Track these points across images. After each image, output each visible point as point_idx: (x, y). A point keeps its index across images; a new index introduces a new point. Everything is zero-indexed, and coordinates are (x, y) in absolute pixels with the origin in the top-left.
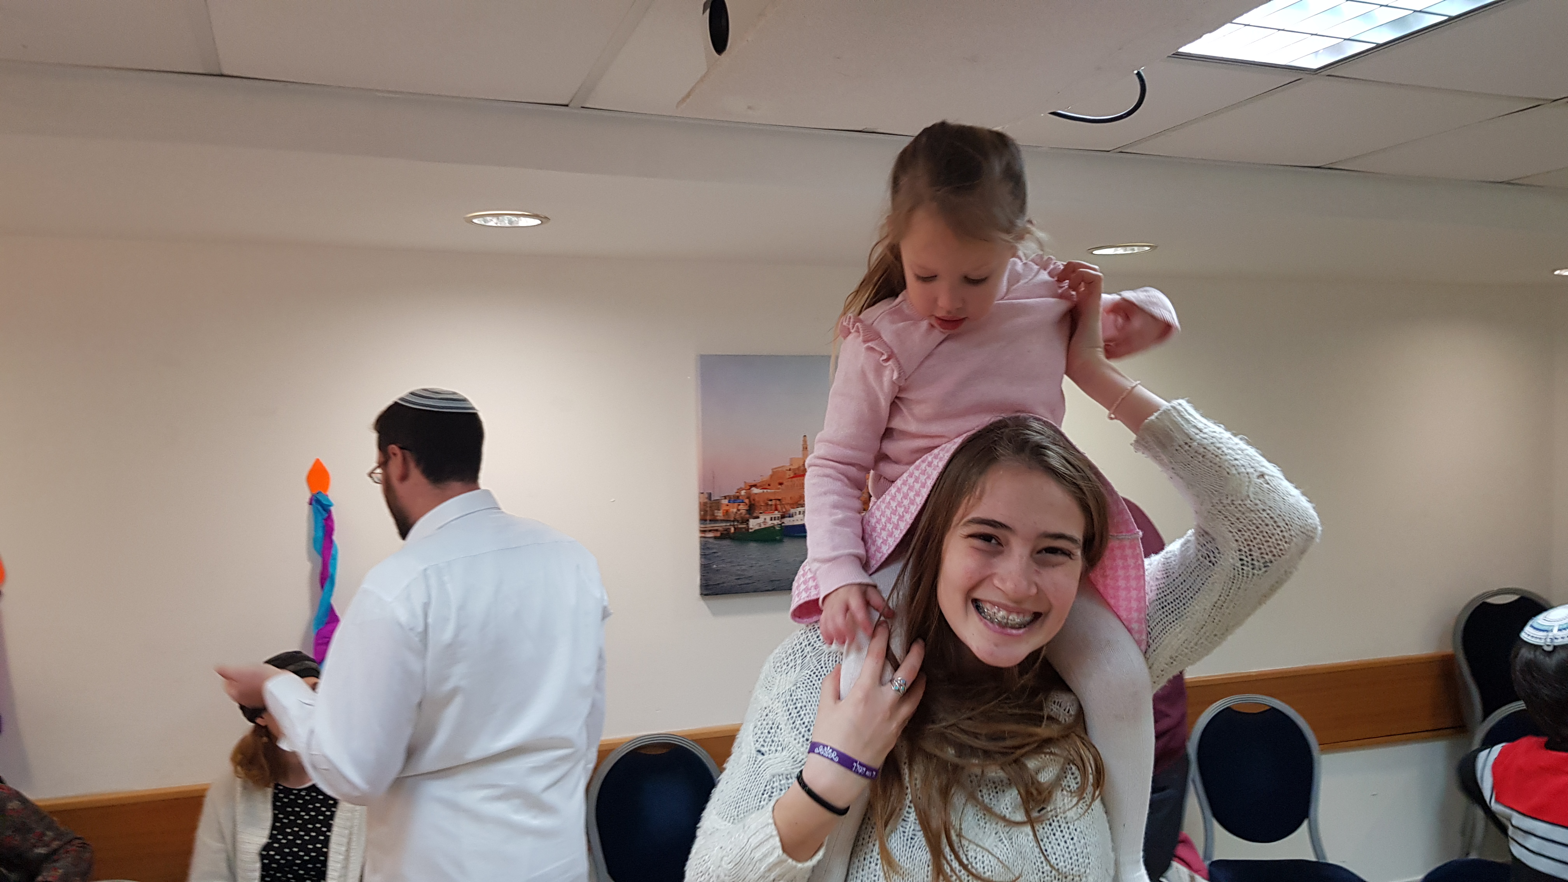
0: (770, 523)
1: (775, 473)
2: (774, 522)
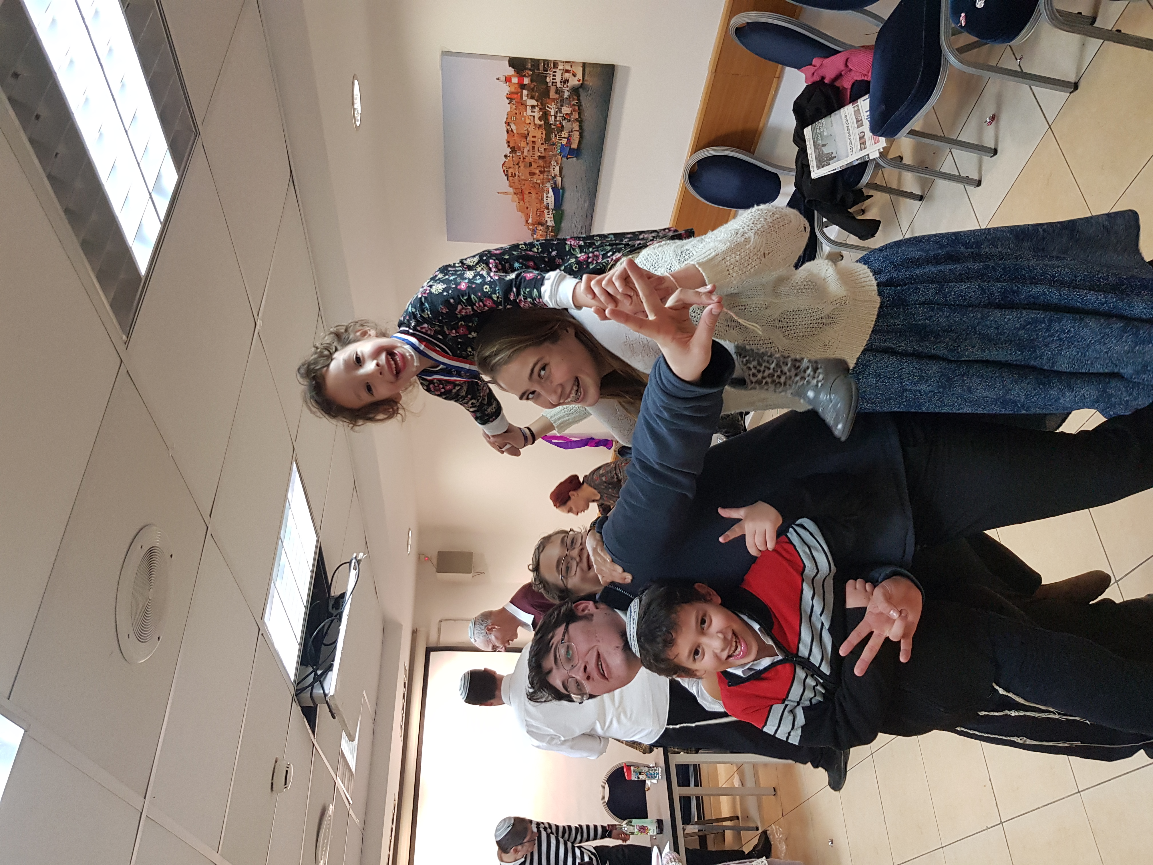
0: (551, 215)
1: (520, 210)
2: (550, 214)
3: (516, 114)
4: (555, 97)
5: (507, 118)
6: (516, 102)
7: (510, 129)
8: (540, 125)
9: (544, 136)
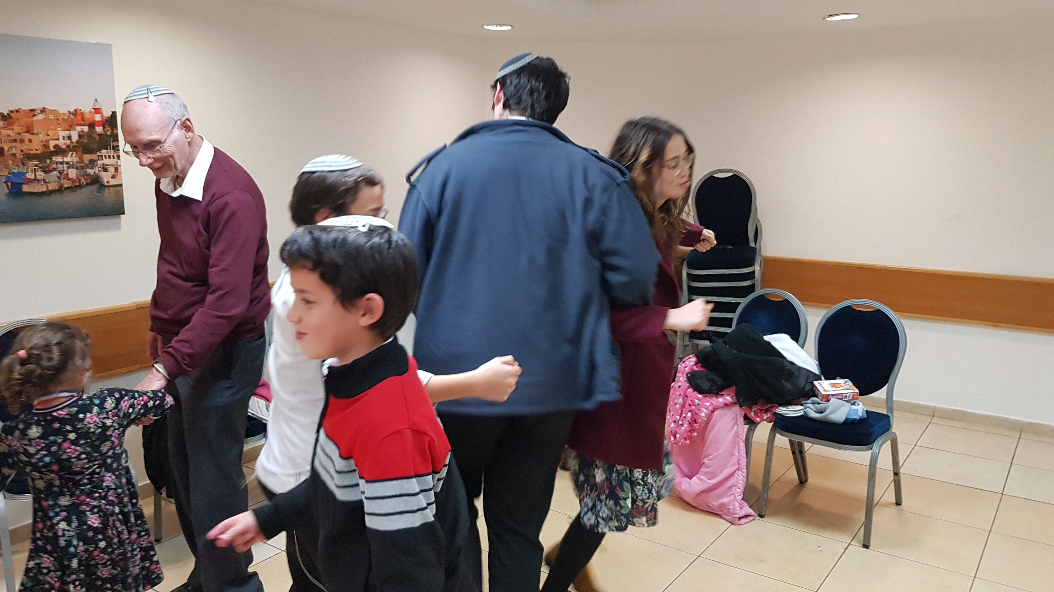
3: (58, 120)
4: (85, 159)
5: (50, 110)
6: (72, 119)
7: (36, 114)
8: (48, 147)
9: (34, 152)
